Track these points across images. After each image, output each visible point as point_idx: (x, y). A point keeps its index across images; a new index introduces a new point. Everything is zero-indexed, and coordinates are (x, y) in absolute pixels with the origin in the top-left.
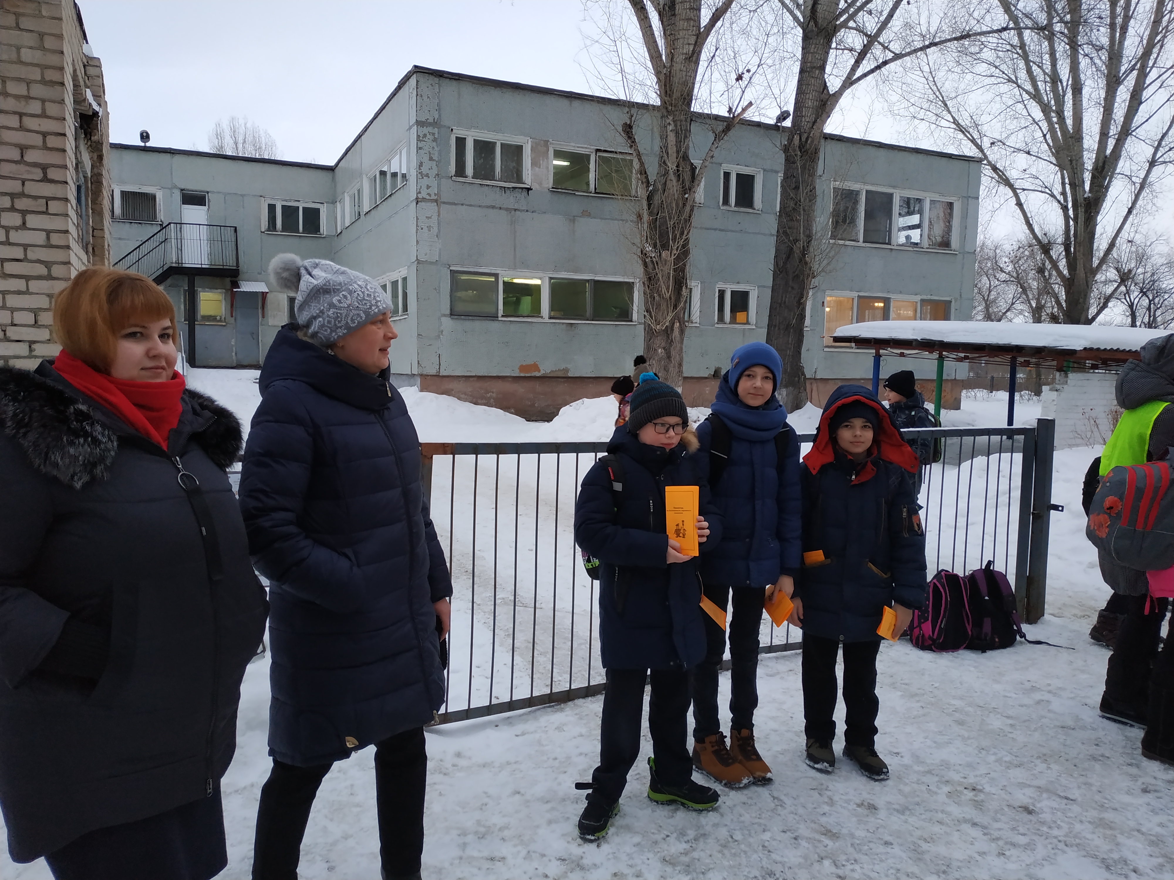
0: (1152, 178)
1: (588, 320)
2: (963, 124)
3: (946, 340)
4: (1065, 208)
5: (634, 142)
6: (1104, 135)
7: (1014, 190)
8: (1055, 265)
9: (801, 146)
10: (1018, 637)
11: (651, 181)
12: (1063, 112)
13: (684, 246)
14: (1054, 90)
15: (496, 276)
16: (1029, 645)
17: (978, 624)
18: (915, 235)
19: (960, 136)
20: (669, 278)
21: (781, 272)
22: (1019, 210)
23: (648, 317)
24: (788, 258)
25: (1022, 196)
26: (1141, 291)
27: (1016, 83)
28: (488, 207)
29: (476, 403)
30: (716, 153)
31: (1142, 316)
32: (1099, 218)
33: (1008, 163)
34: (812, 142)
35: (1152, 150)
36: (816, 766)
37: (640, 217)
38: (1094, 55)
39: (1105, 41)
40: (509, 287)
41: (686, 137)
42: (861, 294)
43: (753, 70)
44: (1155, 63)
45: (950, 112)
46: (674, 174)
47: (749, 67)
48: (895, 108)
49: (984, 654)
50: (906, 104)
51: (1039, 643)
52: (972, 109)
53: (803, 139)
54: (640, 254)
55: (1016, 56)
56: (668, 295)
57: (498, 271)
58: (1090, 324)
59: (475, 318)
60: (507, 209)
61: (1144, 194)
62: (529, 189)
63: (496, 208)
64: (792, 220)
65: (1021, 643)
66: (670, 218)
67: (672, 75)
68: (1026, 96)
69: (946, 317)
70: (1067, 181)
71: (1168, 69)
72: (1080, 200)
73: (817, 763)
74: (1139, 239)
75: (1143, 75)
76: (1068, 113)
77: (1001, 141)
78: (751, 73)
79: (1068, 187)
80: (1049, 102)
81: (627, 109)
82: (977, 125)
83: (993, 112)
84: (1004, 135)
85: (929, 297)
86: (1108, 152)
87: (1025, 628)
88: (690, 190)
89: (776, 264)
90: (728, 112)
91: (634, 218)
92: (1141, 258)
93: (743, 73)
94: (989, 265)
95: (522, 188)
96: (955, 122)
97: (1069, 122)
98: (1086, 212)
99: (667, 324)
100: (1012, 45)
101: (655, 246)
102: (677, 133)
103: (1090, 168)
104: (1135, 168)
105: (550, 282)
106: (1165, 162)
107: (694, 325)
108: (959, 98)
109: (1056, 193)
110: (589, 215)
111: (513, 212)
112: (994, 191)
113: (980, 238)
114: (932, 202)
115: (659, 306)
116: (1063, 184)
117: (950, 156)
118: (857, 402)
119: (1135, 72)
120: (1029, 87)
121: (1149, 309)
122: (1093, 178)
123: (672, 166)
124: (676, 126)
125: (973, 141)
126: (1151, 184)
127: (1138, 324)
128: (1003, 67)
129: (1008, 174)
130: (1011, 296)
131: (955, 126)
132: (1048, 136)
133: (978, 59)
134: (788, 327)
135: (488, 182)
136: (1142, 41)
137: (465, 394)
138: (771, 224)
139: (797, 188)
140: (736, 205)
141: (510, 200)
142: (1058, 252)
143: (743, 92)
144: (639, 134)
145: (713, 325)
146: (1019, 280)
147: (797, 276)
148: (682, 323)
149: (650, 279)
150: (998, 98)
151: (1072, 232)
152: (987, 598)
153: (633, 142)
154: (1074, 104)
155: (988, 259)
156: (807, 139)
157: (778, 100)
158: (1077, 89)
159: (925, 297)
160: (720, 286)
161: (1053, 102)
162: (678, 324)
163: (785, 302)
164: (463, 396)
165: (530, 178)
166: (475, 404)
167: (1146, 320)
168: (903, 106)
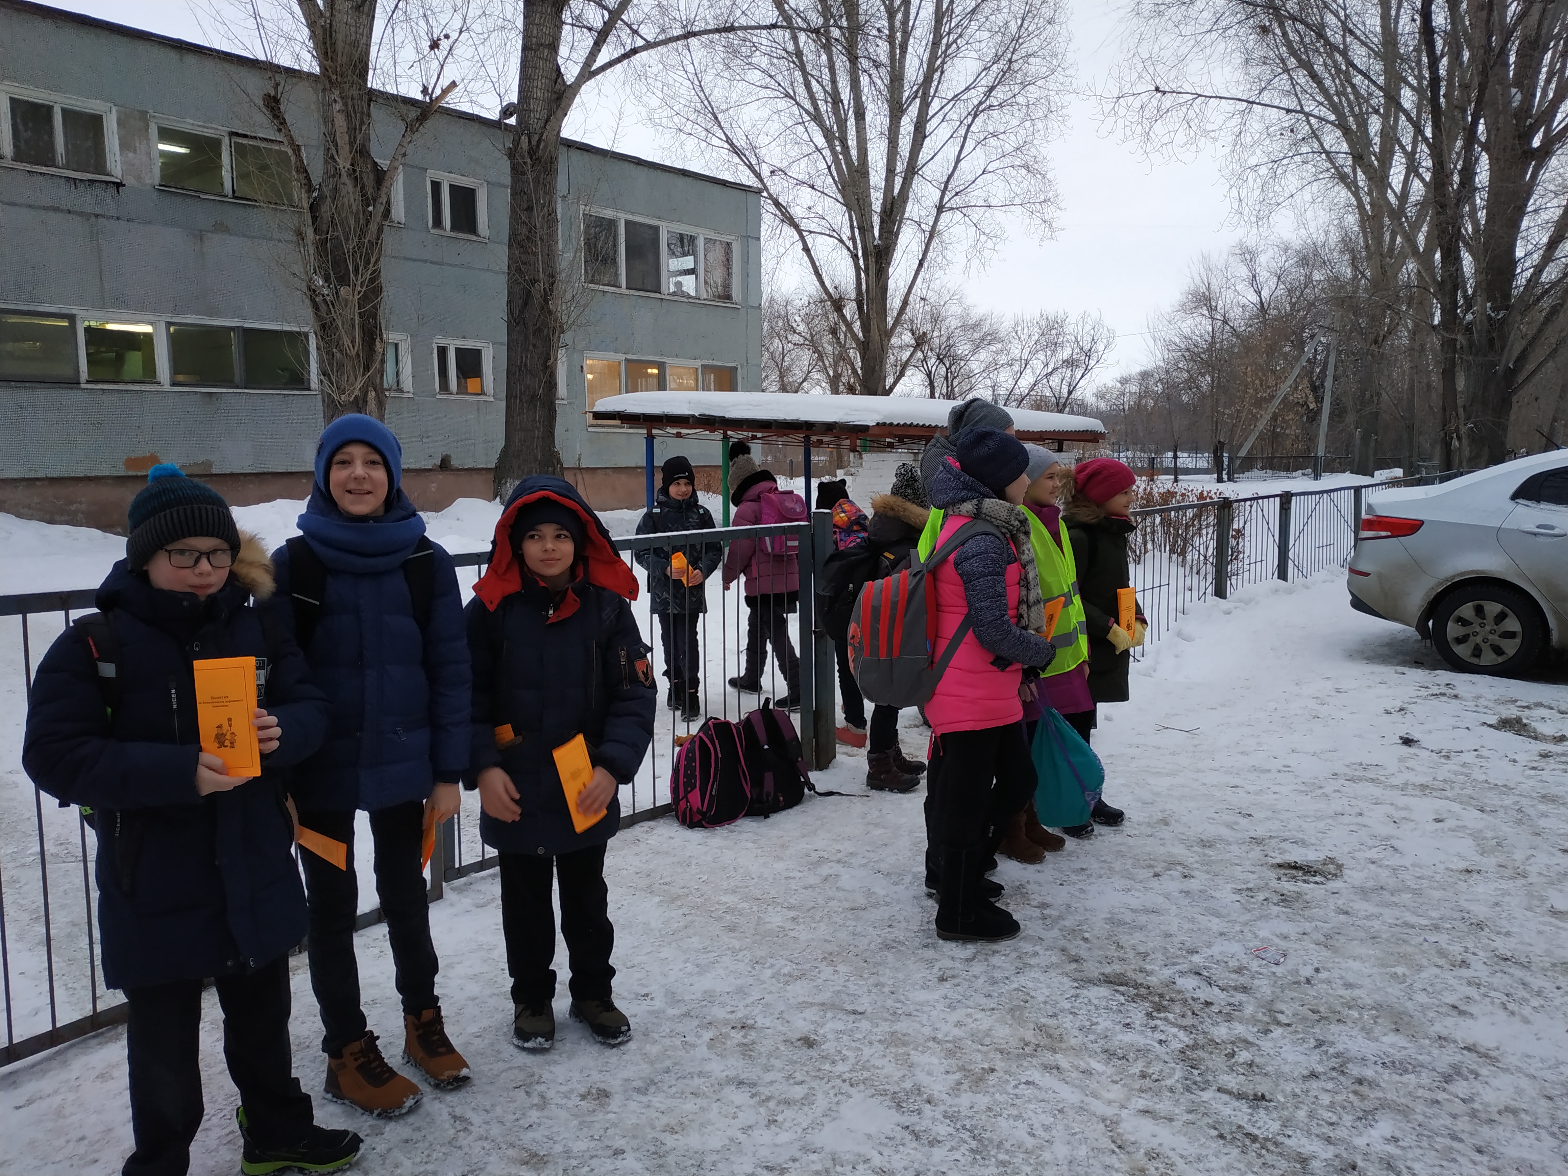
0: (941, 226)
1: (237, 387)
2: (738, 144)
3: (727, 416)
4: (855, 257)
5: (283, 123)
6: (890, 171)
7: (800, 232)
8: (849, 325)
9: (532, 152)
10: (806, 791)
11: (315, 182)
12: (846, 140)
13: (372, 281)
14: (836, 111)
15: (71, 318)
16: (819, 798)
17: (757, 783)
18: (689, 284)
19: (736, 160)
20: (354, 326)
21: (518, 324)
22: (806, 258)
23: (326, 382)
24: (526, 304)
25: (809, 240)
26: (938, 358)
27: (795, 100)
28: (45, 208)
29: (51, 522)
30: (410, 149)
31: (941, 387)
32: (891, 270)
33: (791, 197)
34: (546, 147)
35: (938, 194)
36: (526, 1045)
37: (300, 235)
38: (873, 71)
39: (884, 58)
40: (96, 336)
41: (362, 123)
42: (629, 357)
43: (454, 35)
44: (936, 91)
45: (722, 128)
46: (349, 175)
47: (447, 31)
48: (656, 116)
49: (767, 820)
50: (668, 112)
51: (830, 794)
52: (747, 126)
53: (534, 143)
54: (305, 290)
55: (792, 65)
56: (354, 352)
57: (74, 310)
58: (888, 395)
59: (38, 385)
60: (81, 214)
61: (933, 244)
62: (118, 185)
63: (62, 211)
64: (526, 252)
65: (810, 796)
66: (347, 240)
67: (334, 28)
68: (807, 118)
69: (733, 388)
70: (855, 223)
71: (950, 101)
72: (870, 248)
73: (527, 1040)
74: (932, 297)
75: (925, 105)
76: (852, 142)
77: (781, 170)
78: (451, 40)
79: (857, 231)
80: (832, 128)
81: (270, 74)
82: (754, 148)
83: (771, 133)
84: (785, 164)
85: (711, 362)
86: (896, 192)
87: (814, 776)
88: (375, 200)
89: (511, 312)
90: (422, 92)
91: (291, 236)
92: (936, 319)
93: (439, 39)
94: (780, 324)
95: (107, 183)
96: (729, 141)
97: (854, 153)
98: (877, 262)
99: (357, 393)
100: (787, 52)
101: (327, 279)
102: (348, 116)
103: (878, 210)
104: (923, 213)
105: (168, 330)
106: (952, 209)
107: (405, 395)
108: (731, 111)
109: (845, 238)
110: (226, 230)
111: (93, 219)
112: (778, 232)
113: (766, 290)
114: (707, 240)
115: (341, 366)
116: (852, 227)
117: (724, 183)
118: (545, 500)
119: (918, 100)
120: (808, 105)
121: (946, 378)
122: (882, 222)
123: (344, 163)
124: (345, 104)
125: (750, 167)
126: (940, 233)
127: (937, 395)
128: (779, 78)
129: (792, 211)
130: (806, 363)
131: (726, 146)
132: (833, 168)
133: (750, 64)
134: (533, 398)
135: (44, 169)
136: (921, 64)
137: (29, 507)
138: (500, 257)
139: (530, 209)
140: (453, 228)
141: (86, 200)
142: (850, 310)
143: (442, 67)
144: (290, 111)
145: (434, 396)
146: (813, 344)
147: (540, 330)
148: (380, 391)
149: (323, 327)
150: (776, 117)
151: (864, 284)
152: (766, 747)
153: (281, 124)
154: (857, 132)
155: (778, 317)
156: (539, 141)
157: (497, 85)
158: (860, 115)
159: (706, 362)
160: (440, 341)
161: (835, 127)
162: (374, 393)
163: (526, 365)
164: (25, 511)
165: (119, 167)
166: (49, 522)
167: (944, 391)
168: (665, 114)
